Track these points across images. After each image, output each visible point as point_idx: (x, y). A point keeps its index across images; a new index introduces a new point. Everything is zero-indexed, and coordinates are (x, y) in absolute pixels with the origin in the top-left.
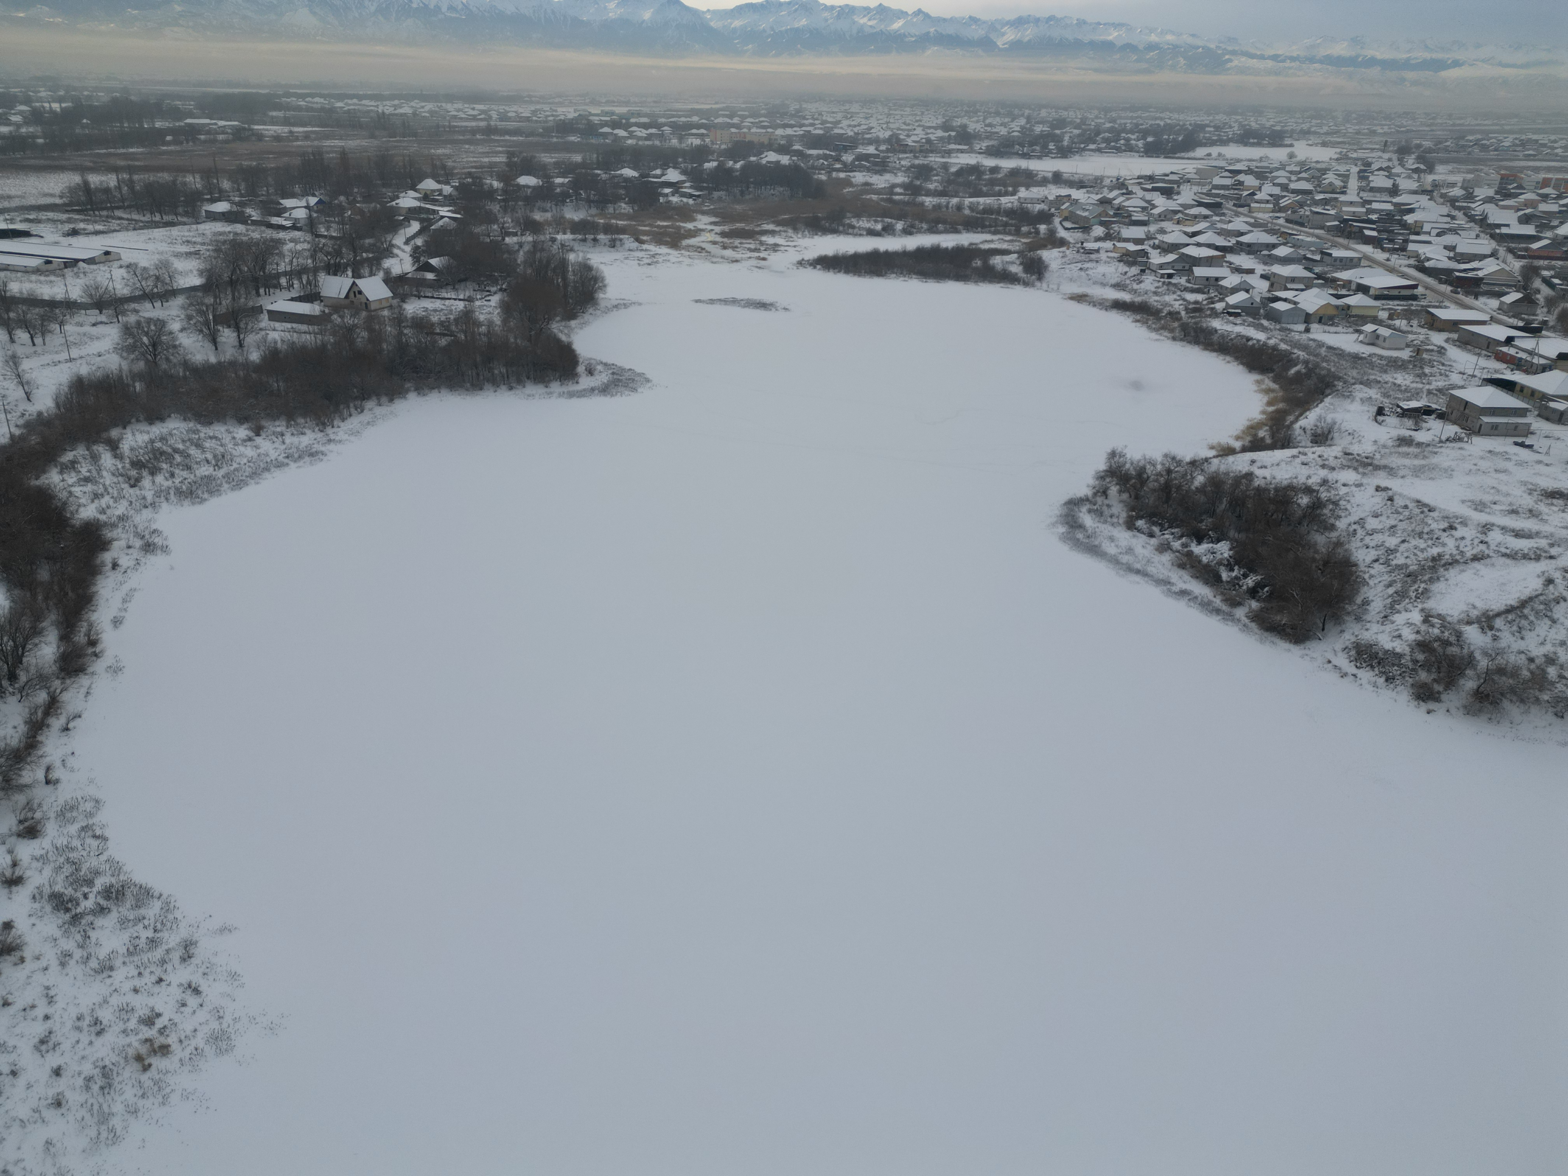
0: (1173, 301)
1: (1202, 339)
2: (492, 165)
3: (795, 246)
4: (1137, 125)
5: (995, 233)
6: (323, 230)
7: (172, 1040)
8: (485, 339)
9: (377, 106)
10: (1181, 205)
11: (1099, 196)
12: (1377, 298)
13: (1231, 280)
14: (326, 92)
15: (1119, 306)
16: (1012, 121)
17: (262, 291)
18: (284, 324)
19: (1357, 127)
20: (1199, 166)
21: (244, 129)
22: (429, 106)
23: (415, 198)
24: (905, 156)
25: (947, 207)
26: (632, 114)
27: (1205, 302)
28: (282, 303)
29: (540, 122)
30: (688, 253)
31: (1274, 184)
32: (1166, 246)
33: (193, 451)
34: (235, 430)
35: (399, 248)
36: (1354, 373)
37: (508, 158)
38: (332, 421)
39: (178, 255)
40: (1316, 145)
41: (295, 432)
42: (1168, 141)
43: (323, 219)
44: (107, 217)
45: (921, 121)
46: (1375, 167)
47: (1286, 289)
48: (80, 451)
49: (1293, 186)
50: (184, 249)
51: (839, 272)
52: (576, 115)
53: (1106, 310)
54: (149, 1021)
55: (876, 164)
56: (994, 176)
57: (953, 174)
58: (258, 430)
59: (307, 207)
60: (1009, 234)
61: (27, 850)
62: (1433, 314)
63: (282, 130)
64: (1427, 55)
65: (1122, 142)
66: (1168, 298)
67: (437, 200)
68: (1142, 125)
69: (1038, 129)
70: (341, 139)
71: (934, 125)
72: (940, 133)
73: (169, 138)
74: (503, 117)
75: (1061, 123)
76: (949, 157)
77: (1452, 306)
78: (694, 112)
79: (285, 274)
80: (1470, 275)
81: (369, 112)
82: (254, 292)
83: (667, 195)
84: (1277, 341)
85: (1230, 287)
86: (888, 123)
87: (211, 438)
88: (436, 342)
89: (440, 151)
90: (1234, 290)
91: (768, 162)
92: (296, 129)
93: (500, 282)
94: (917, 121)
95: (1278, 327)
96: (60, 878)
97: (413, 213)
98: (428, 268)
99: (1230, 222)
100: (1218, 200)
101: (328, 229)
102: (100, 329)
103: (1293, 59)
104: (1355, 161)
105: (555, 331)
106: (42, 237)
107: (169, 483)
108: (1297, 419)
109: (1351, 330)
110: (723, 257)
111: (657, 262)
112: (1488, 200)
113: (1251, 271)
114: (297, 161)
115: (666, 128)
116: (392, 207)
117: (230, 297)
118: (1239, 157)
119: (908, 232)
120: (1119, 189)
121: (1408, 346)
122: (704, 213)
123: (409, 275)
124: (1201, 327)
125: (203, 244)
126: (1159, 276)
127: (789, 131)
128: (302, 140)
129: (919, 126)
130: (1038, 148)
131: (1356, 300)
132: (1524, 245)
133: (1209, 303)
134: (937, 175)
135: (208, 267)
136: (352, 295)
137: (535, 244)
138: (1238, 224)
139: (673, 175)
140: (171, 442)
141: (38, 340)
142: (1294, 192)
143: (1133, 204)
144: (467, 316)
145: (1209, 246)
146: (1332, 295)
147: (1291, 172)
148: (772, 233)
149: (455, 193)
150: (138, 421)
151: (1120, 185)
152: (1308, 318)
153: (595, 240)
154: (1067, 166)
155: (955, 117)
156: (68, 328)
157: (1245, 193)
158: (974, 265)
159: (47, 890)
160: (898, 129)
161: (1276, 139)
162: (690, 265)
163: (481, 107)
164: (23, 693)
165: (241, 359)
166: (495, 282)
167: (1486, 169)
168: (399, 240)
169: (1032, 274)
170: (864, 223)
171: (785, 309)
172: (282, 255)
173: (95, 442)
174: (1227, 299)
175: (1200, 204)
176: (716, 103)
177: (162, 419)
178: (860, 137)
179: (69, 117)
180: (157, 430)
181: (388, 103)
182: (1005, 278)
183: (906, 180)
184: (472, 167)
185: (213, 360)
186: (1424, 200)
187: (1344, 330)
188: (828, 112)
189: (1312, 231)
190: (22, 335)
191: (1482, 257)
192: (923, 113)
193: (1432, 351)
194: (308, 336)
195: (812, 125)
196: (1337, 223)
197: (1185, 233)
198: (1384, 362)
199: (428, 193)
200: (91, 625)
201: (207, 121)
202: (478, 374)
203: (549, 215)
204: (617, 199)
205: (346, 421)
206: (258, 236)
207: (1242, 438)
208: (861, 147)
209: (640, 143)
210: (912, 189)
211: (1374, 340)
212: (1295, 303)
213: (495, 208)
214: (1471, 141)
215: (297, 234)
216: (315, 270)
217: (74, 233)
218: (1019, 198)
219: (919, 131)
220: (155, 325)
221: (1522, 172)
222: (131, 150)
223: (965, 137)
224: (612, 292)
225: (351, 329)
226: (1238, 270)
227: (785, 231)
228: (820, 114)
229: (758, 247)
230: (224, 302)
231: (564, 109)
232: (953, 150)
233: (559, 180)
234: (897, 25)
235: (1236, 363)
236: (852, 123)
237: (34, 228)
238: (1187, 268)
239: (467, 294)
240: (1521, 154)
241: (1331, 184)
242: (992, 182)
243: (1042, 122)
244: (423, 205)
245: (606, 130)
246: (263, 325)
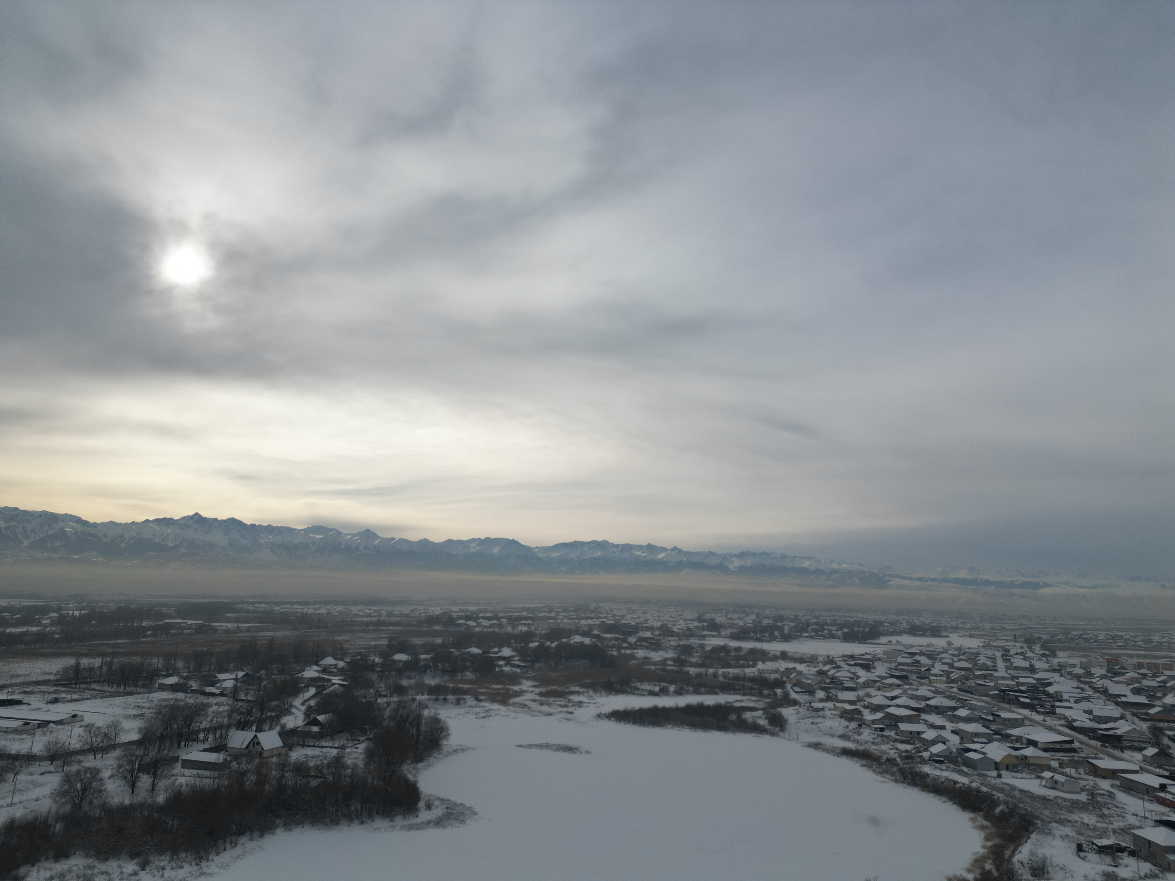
0: (889, 750)
1: (918, 782)
2: (376, 647)
3: (594, 703)
4: (834, 621)
5: (744, 695)
6: (242, 696)
8: (348, 780)
9: (303, 609)
10: (878, 676)
11: (817, 669)
12: (1045, 750)
13: (930, 735)
14: (270, 600)
15: (846, 753)
16: (746, 616)
17: (182, 744)
18: (192, 771)
19: (991, 625)
20: (885, 649)
21: (205, 626)
22: (340, 608)
23: (316, 671)
24: (673, 638)
25: (706, 675)
26: (481, 611)
27: (913, 751)
28: (195, 754)
29: (415, 617)
30: (514, 709)
31: (943, 663)
32: (874, 707)
34: (125, 865)
35: (296, 708)
36: (1047, 813)
37: (389, 641)
38: (209, 856)
39: (127, 717)
40: (966, 636)
41: (175, 866)
42: (858, 631)
43: (245, 688)
44: (84, 689)
45: (682, 615)
46: (1013, 652)
47: (974, 742)
49: (956, 665)
50: (134, 712)
51: (629, 723)
52: (441, 612)
53: (838, 756)
55: (652, 644)
56: (739, 653)
57: (708, 651)
58: (144, 865)
59: (236, 679)
60: (754, 695)
62: (1093, 765)
63: (232, 626)
64: (1025, 579)
65: (826, 632)
66: (885, 747)
67: (332, 672)
68: (838, 620)
69: (765, 622)
70: (273, 631)
71: (692, 618)
72: (696, 624)
73: (149, 633)
74: (390, 614)
75: (781, 618)
76: (704, 640)
77: (1106, 758)
78: (524, 609)
79: (205, 730)
80: (1111, 733)
81: (297, 612)
82: (176, 745)
83: (501, 666)
84: (979, 785)
85: (930, 739)
86: (659, 616)
87: (103, 873)
88: (309, 783)
89: (341, 638)
90: (934, 742)
91: (575, 642)
92: (242, 625)
93: (368, 733)
94: (679, 615)
95: (976, 773)
97: (313, 681)
98: (315, 722)
99: (917, 689)
100: (905, 673)
101: (246, 695)
102: (47, 777)
103: (932, 580)
104: (997, 648)
105: (406, 772)
106: (30, 705)
108: (1013, 854)
109: (1033, 776)
110: (540, 712)
111: (490, 716)
112: (1103, 677)
113: (943, 728)
114: (237, 647)
115: (503, 620)
116: (298, 677)
117: (156, 749)
118: (912, 643)
119: (679, 693)
120: (830, 664)
121: (1083, 790)
122: (527, 679)
123: (300, 729)
124: (915, 772)
125: (149, 708)
126: (873, 729)
127: (590, 622)
128: (244, 632)
129: (681, 619)
130: (767, 635)
131: (1029, 752)
132: (1144, 711)
133: (916, 753)
134: (697, 652)
135: (148, 726)
136: (251, 745)
137: (399, 703)
138: (923, 691)
139: (507, 652)
142: (959, 669)
143: (843, 674)
144: (338, 761)
145: (907, 707)
146: (1010, 747)
147: (953, 655)
148: (578, 693)
149: (346, 667)
150: (47, 859)
151: (830, 661)
152: (997, 766)
153: (445, 699)
154: (790, 647)
155: (705, 613)
156: (20, 777)
157: (923, 669)
158: (731, 719)
160: (667, 620)
161: (935, 632)
162: (515, 718)
163: (376, 608)
165: (149, 801)
166: (364, 732)
167: (1094, 655)
168: (297, 702)
169: (776, 726)
170: (646, 686)
171: (587, 752)
172: (206, 716)
174: (930, 749)
175: (892, 676)
176: (540, 603)
177: (67, 856)
178: (640, 625)
179: (84, 620)
180: (60, 867)
181: (311, 607)
182: (755, 729)
183: (675, 655)
184: (362, 648)
185: (127, 802)
186: (1056, 676)
187: (1028, 776)
188: (617, 609)
189: (980, 698)
191: (1115, 719)
192: (683, 610)
193: (1104, 795)
194: (208, 781)
195: (606, 617)
196: (997, 692)
197: (886, 697)
198: (1068, 804)
199: (327, 667)
201: (181, 621)
202: (337, 811)
203: (413, 682)
204: (464, 669)
205: (220, 855)
206: (193, 702)
207: (972, 870)
208: (641, 632)
209: (485, 630)
210: (680, 662)
211: (1054, 785)
212: (984, 753)
213: (374, 677)
214: (1075, 635)
215: (222, 699)
216: (228, 727)
217: (56, 701)
218: (759, 669)
219: (681, 622)
220: (91, 773)
221: (1120, 658)
222: (119, 641)
223: (714, 627)
224: (452, 741)
225: (243, 774)
226: (932, 726)
227: (587, 692)
228: (612, 610)
229: (567, 703)
230: (150, 754)
231: (433, 609)
232: (707, 635)
233: (423, 656)
234: (661, 556)
235: (950, 803)
236: (634, 616)
237: (26, 698)
238: (893, 723)
239: (341, 743)
240: (1114, 645)
241: (984, 664)
242: (738, 658)
243: (767, 617)
244: (321, 676)
245: (461, 621)
246: (175, 772)
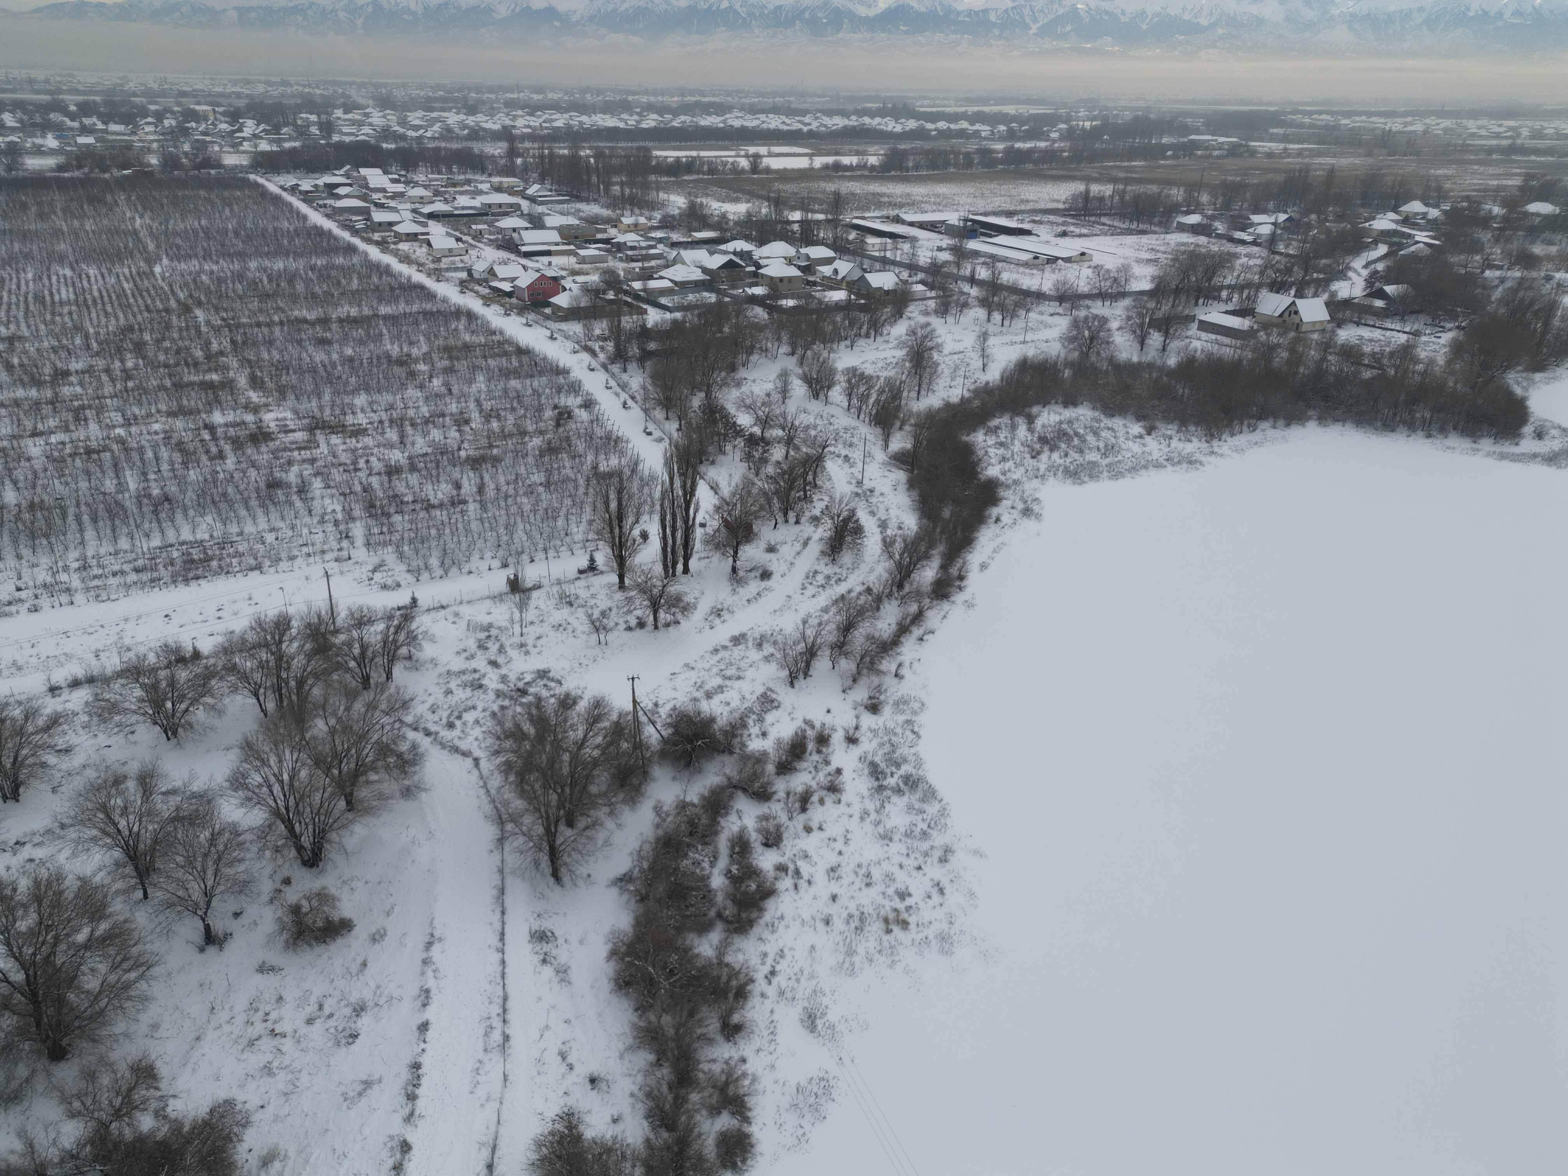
2: (1500, 189)
6: (1281, 247)
7: (912, 920)
8: (1417, 378)
9: (1386, 124)
14: (1335, 109)
17: (1201, 301)
18: (1210, 335)
21: (1241, 145)
22: (1446, 123)
23: (1393, 221)
28: (1215, 315)
33: (1090, 438)
34: (1131, 426)
35: (1355, 271)
37: (1524, 181)
38: (1222, 434)
39: (1139, 261)
41: (1183, 438)
43: (1286, 236)
44: (1094, 222)
48: (1005, 420)
50: (1147, 256)
54: (903, 895)
58: (1150, 430)
59: (1275, 224)
61: (868, 720)
63: (1276, 147)
67: (1417, 224)
70: (1334, 157)
73: (1169, 153)
74: (1537, 134)
79: (1229, 287)
81: (1374, 129)
82: (1194, 301)
87: (1109, 429)
88: (1359, 373)
89: (1440, 172)
92: (1291, 146)
93: (1460, 319)
96: (881, 753)
97: (1385, 236)
98: (1381, 294)
101: (1286, 247)
102: (1056, 319)
105: (1511, 382)
106: (1039, 236)
107: (1061, 461)
114: (1280, 178)
116: (1364, 227)
117: (1170, 304)
123: (1356, 301)
125: (1165, 253)
128: (1293, 157)
135: (1162, 274)
136: (1287, 313)
137: (1522, 281)
140: (1076, 426)
141: (1007, 323)
144: (1406, 352)
149: (1442, 218)
150: (1057, 402)
156: (1032, 315)
159: (870, 758)
163: (1511, 123)
164: (903, 600)
165: (1159, 362)
166: (1454, 317)
168: (1358, 263)
172: (1232, 269)
173: (1018, 414)
177: (1075, 404)
179: (1095, 133)
180: (1069, 413)
181: (1399, 120)
184: (1474, 190)
185: (1135, 359)
190: (997, 317)
194: (1228, 350)
199: (1411, 215)
200: (964, 563)
201: (1209, 137)
202: (1395, 415)
203: (1553, 249)
205: (1234, 437)
206: (1217, 249)
213: (1485, 236)
215: (1255, 249)
216: (1259, 286)
217: (1064, 234)
220: (1099, 322)
222: (1133, 164)
225: (1272, 348)
230: (1163, 308)
237: (1035, 228)
239: (1416, 327)
244: (1399, 228)
246: (1190, 333)
